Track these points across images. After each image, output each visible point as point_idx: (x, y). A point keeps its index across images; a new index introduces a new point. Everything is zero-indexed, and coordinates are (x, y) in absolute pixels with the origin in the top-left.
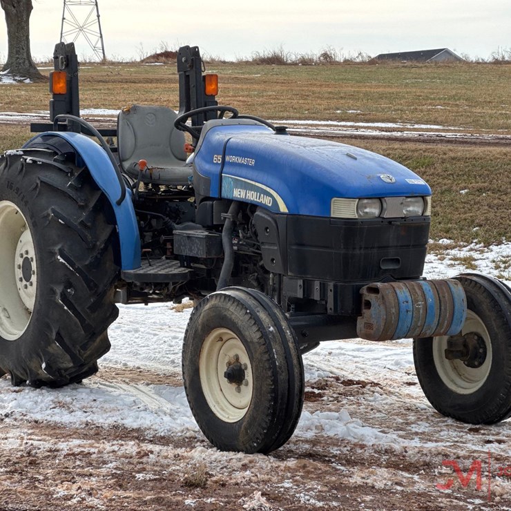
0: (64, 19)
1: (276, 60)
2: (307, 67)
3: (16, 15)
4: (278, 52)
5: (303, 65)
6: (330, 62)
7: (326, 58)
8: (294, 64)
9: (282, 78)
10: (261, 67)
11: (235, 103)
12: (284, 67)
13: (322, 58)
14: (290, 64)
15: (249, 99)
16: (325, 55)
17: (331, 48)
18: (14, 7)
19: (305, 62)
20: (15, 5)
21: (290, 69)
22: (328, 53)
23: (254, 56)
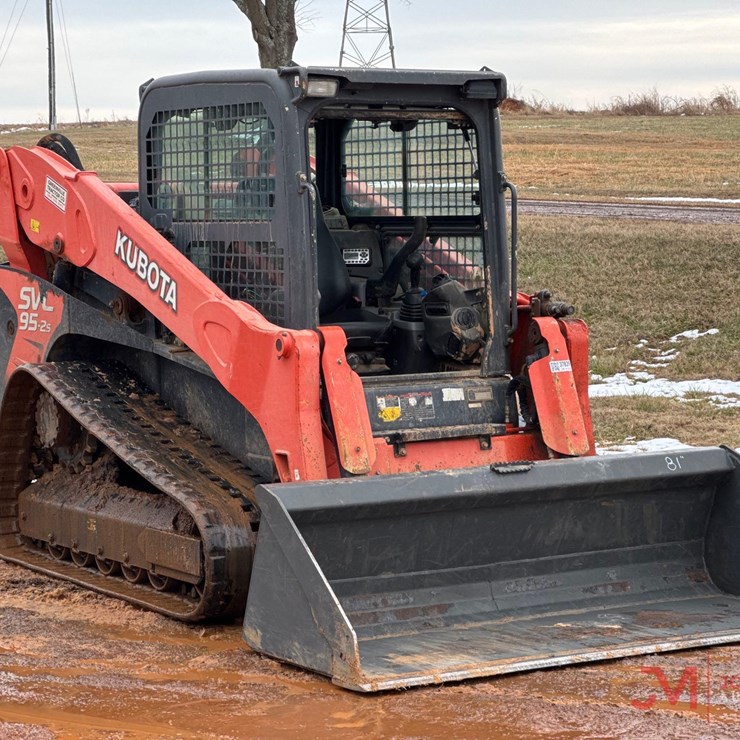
0: (342, 52)
1: (646, 109)
2: (693, 118)
3: (274, 49)
4: (649, 96)
5: (687, 115)
6: (728, 110)
7: (722, 105)
8: (675, 114)
9: (653, 135)
10: (624, 119)
11: (577, 172)
12: (658, 118)
13: (716, 105)
14: (667, 115)
15: (597, 166)
16: (720, 100)
17: (730, 89)
18: (272, 38)
19: (689, 111)
20: (273, 36)
21: (665, 122)
22: (725, 96)
23: (615, 104)
